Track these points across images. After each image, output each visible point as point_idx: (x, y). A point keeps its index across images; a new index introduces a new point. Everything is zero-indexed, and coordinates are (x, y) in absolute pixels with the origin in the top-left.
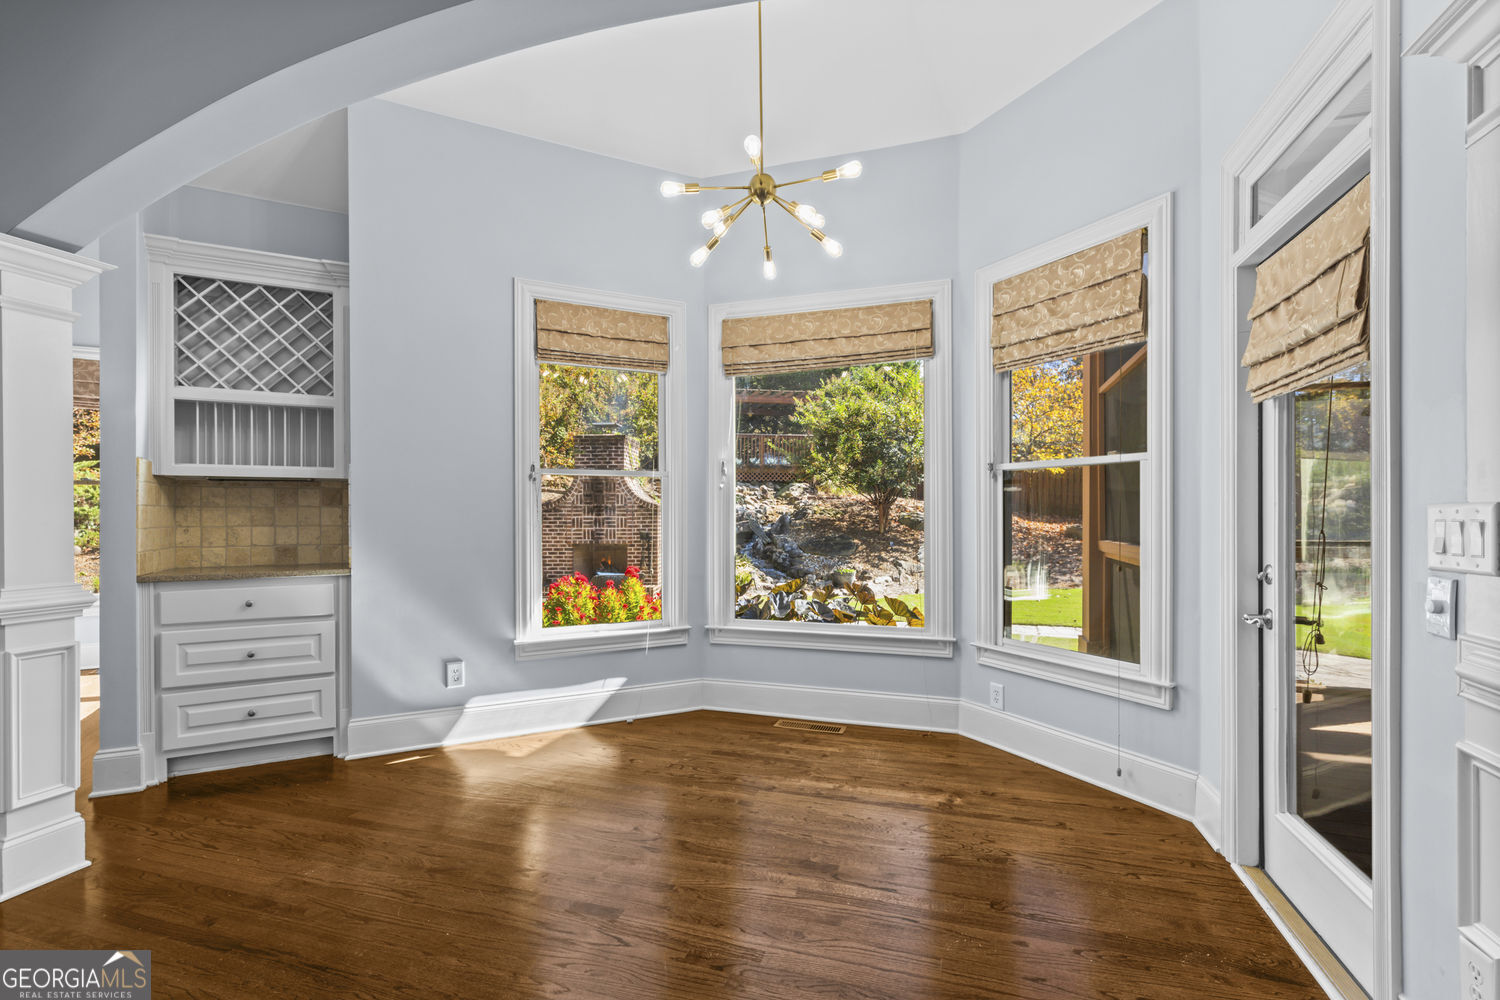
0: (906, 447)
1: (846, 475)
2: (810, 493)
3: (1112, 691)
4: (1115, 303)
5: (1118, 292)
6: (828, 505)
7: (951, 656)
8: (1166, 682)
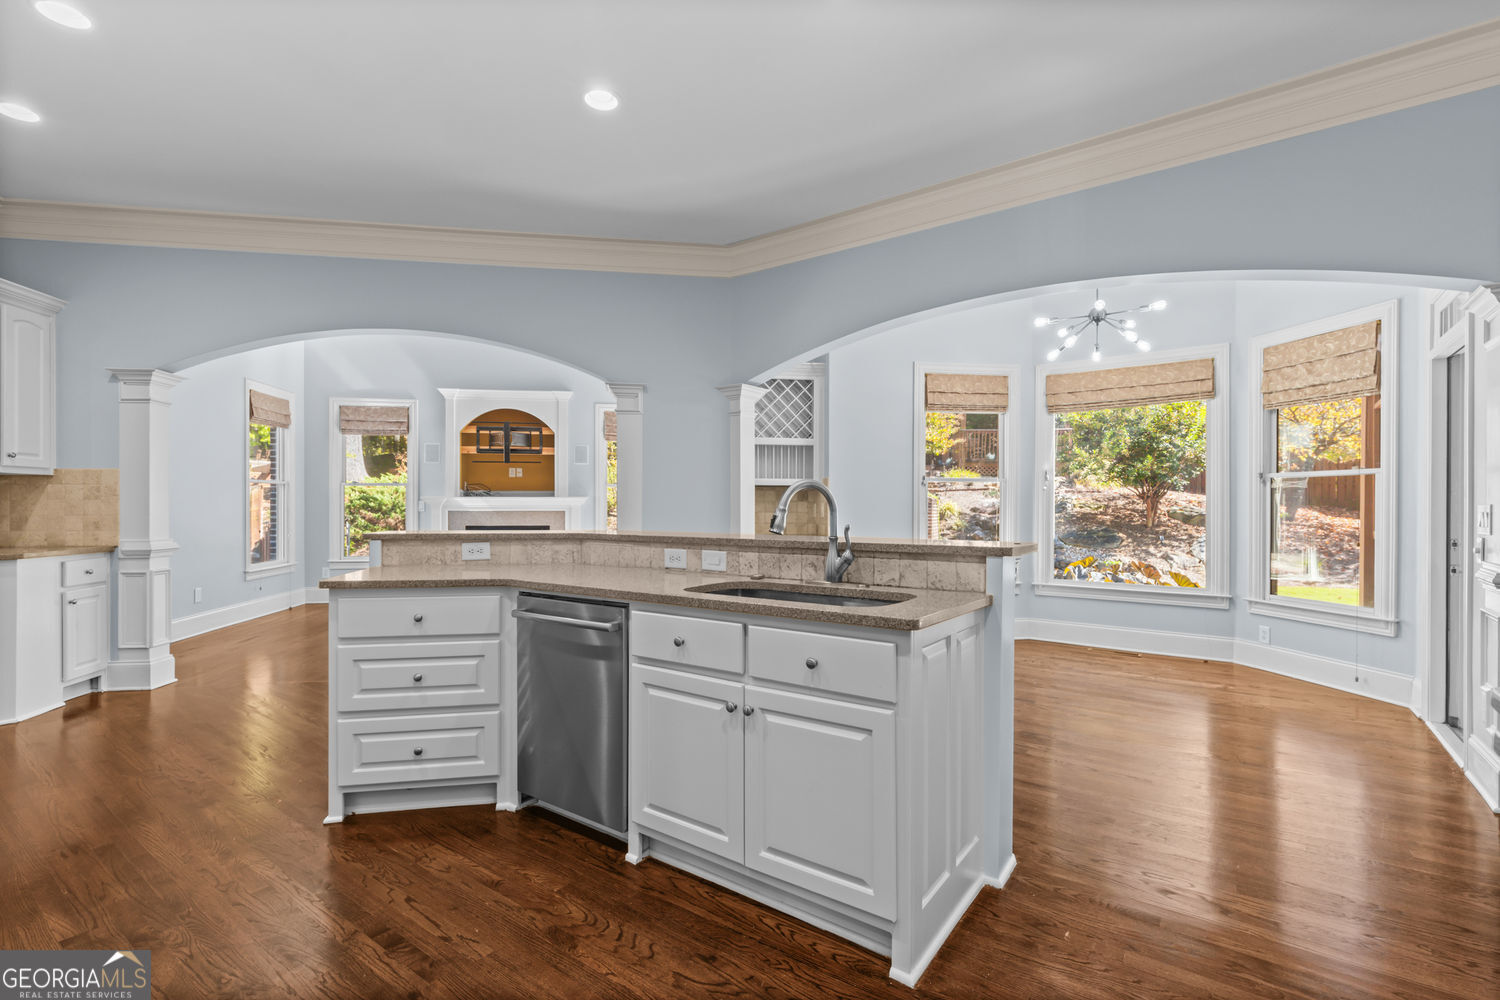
0: (1178, 441)
1: (1111, 470)
2: (1067, 487)
3: (1352, 626)
4: (1356, 369)
5: (1359, 361)
6: (1088, 497)
7: (1227, 608)
8: (1392, 618)
